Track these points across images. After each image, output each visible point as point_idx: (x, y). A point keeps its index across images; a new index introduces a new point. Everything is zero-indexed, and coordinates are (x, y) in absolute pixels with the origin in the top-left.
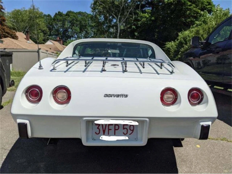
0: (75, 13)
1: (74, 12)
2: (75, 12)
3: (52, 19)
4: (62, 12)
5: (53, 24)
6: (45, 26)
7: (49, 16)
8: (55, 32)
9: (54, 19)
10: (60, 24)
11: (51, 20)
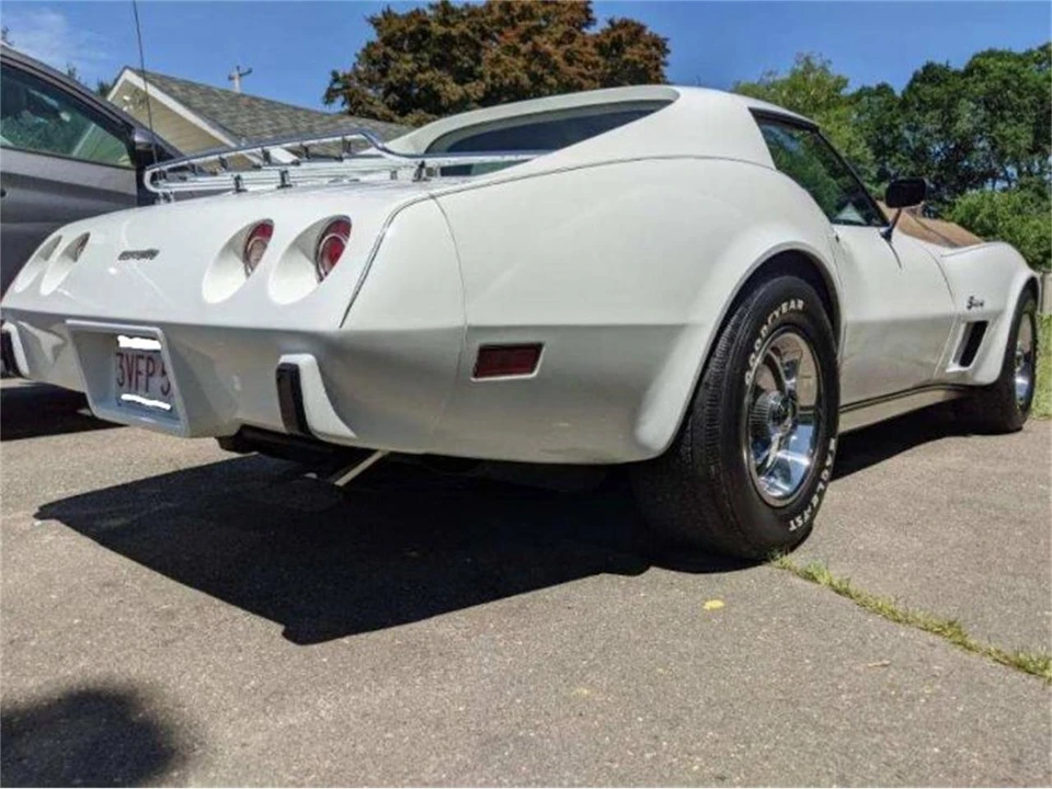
0: (1019, 58)
1: (1009, 54)
2: (1019, 50)
3: (896, 104)
4: (944, 63)
5: (896, 127)
6: (861, 141)
7: (883, 89)
8: (905, 161)
9: (904, 104)
10: (931, 121)
11: (890, 109)
